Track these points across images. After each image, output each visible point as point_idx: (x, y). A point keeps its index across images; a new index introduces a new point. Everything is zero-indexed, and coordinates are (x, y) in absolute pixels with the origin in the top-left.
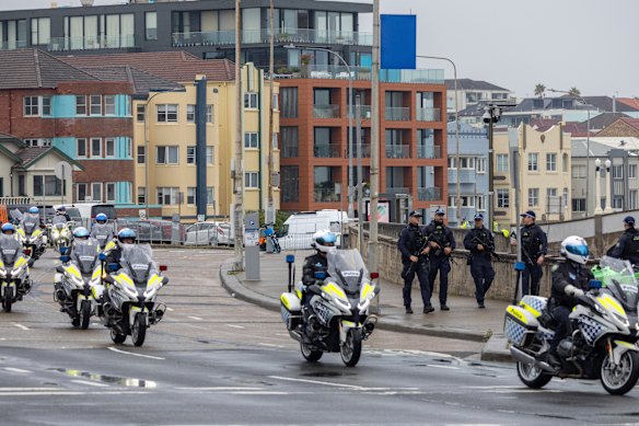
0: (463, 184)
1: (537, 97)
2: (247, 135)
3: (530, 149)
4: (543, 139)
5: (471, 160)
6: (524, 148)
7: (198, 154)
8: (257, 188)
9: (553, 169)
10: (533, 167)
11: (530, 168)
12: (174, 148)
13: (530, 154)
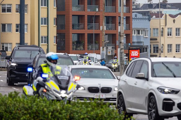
0: (138, 42)
1: (149, 3)
2: (42, 19)
3: (168, 26)
4: (174, 21)
5: (142, 31)
6: (166, 25)
7: (21, 28)
8: (46, 44)
9: (179, 35)
10: (169, 34)
11: (168, 35)
12: (10, 25)
13: (168, 28)
